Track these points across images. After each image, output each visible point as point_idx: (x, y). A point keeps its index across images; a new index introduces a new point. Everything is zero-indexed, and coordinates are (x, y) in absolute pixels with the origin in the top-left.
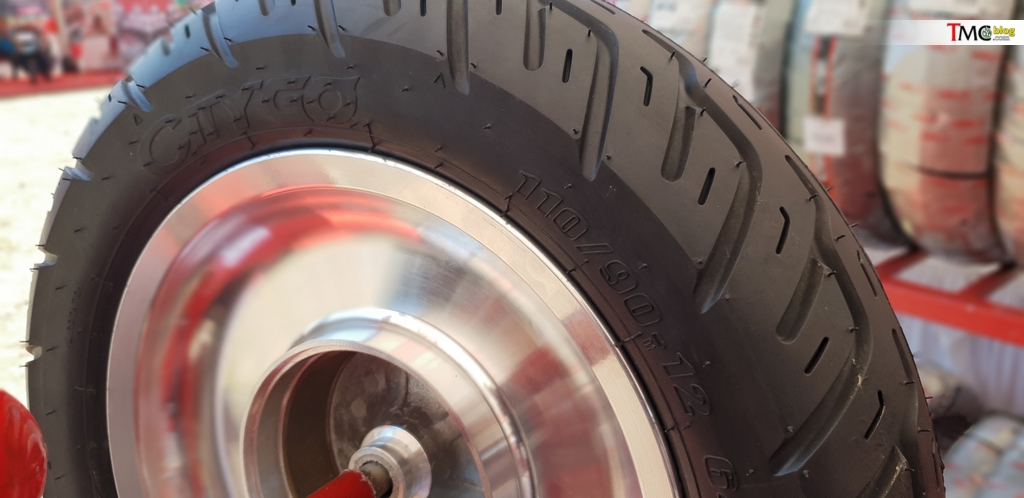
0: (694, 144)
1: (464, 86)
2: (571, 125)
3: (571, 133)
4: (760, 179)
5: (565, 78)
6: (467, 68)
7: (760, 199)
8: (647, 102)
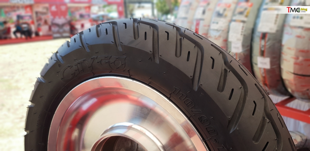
0: (227, 81)
1: (157, 61)
2: (190, 74)
3: (190, 76)
4: (247, 92)
5: (188, 60)
6: (158, 56)
7: (247, 99)
8: (213, 68)
